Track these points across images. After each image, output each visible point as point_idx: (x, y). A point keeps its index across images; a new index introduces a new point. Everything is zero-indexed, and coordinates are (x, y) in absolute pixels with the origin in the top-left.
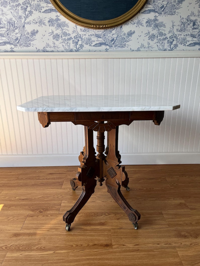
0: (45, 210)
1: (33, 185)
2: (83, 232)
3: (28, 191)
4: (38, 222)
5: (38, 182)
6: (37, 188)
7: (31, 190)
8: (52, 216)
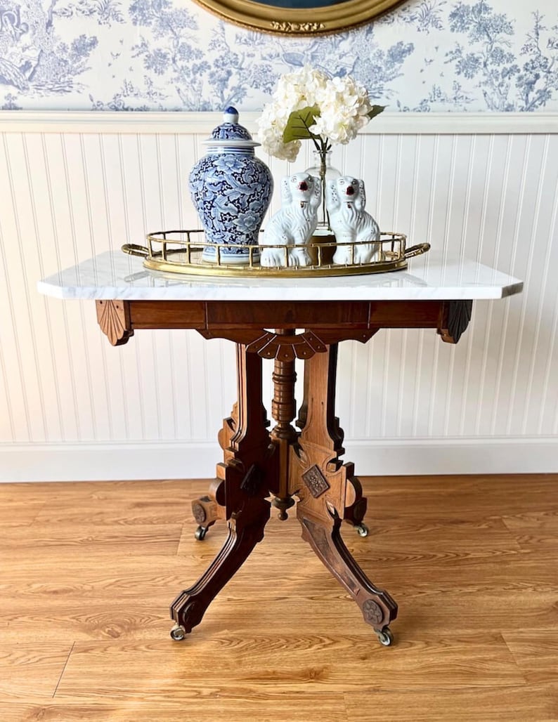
0: (126, 627)
1: (86, 543)
2: (256, 703)
3: (70, 562)
4: (109, 669)
5: (100, 532)
6: (99, 554)
7: (78, 559)
8: (152, 649)
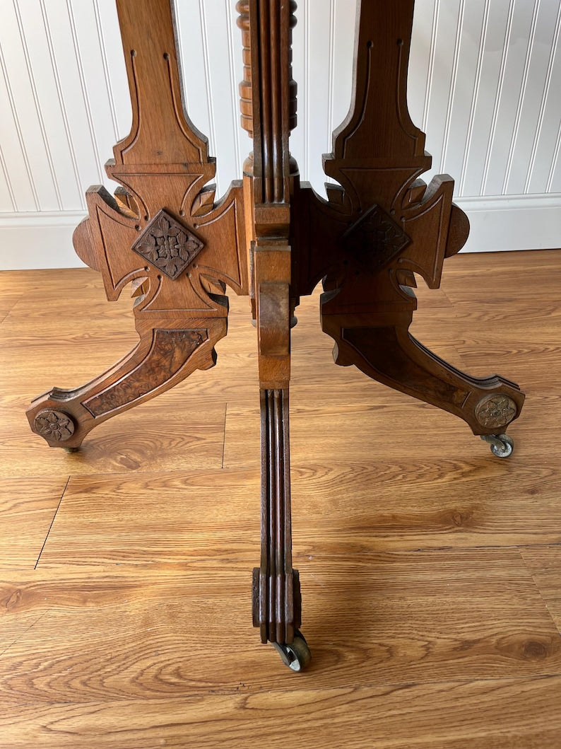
0: (149, 452)
1: (78, 342)
3: (59, 366)
4: (126, 518)
5: (99, 327)
6: (99, 354)
7: (70, 362)
8: (192, 485)
